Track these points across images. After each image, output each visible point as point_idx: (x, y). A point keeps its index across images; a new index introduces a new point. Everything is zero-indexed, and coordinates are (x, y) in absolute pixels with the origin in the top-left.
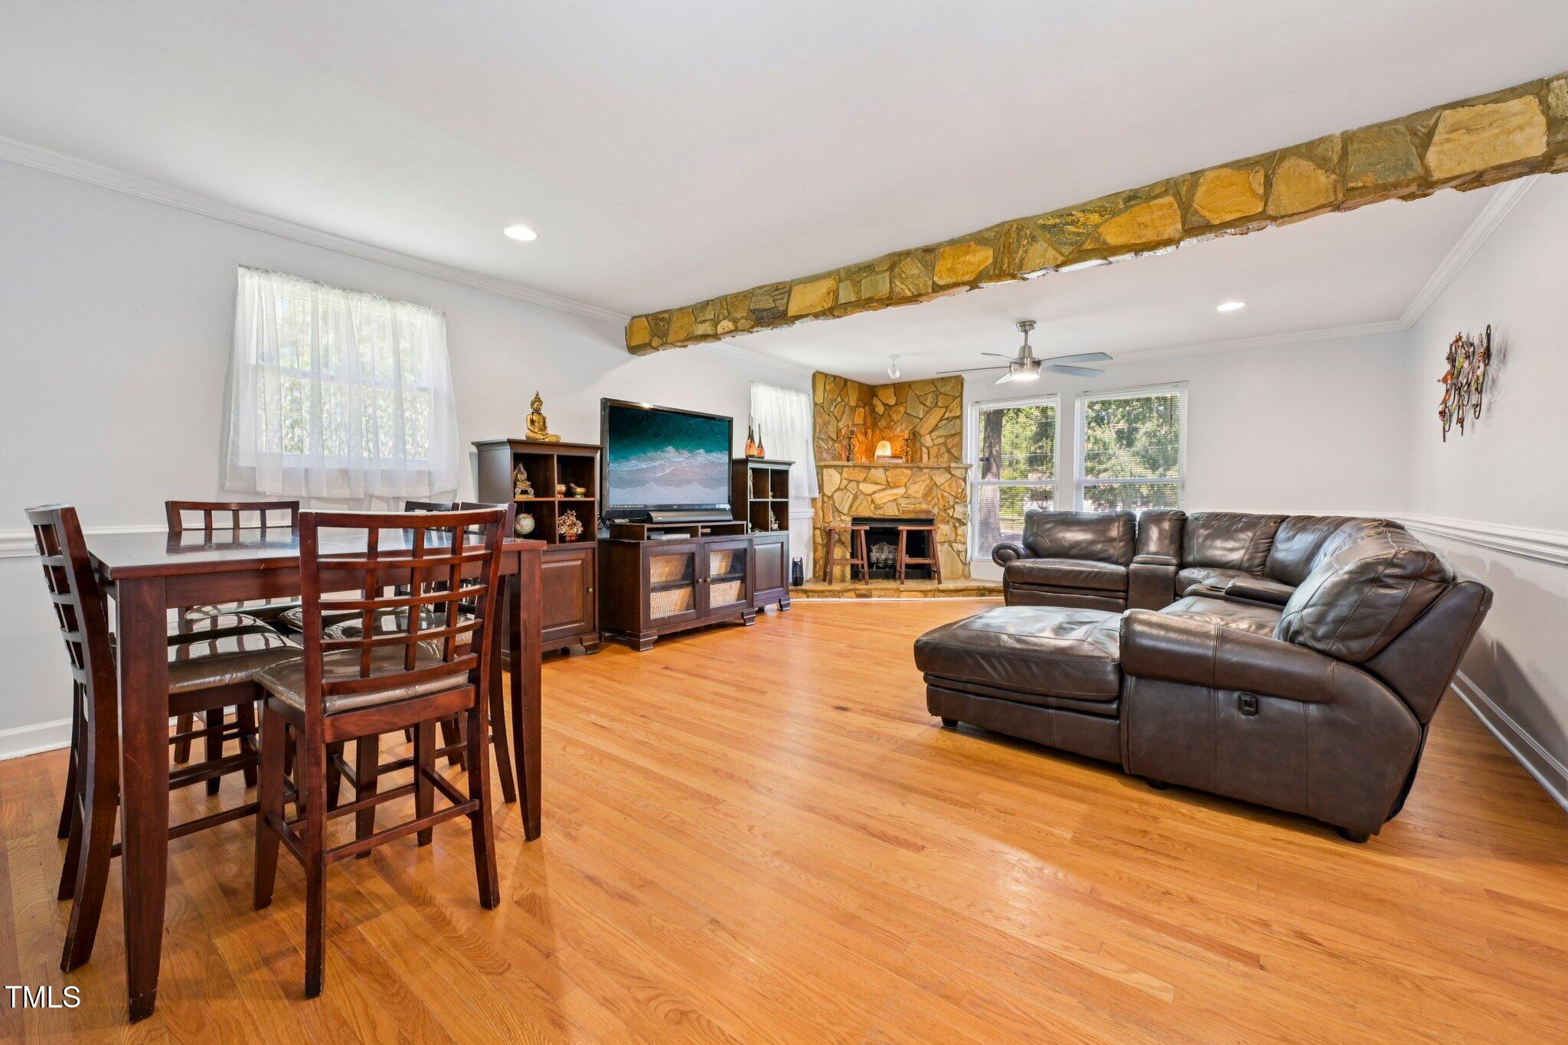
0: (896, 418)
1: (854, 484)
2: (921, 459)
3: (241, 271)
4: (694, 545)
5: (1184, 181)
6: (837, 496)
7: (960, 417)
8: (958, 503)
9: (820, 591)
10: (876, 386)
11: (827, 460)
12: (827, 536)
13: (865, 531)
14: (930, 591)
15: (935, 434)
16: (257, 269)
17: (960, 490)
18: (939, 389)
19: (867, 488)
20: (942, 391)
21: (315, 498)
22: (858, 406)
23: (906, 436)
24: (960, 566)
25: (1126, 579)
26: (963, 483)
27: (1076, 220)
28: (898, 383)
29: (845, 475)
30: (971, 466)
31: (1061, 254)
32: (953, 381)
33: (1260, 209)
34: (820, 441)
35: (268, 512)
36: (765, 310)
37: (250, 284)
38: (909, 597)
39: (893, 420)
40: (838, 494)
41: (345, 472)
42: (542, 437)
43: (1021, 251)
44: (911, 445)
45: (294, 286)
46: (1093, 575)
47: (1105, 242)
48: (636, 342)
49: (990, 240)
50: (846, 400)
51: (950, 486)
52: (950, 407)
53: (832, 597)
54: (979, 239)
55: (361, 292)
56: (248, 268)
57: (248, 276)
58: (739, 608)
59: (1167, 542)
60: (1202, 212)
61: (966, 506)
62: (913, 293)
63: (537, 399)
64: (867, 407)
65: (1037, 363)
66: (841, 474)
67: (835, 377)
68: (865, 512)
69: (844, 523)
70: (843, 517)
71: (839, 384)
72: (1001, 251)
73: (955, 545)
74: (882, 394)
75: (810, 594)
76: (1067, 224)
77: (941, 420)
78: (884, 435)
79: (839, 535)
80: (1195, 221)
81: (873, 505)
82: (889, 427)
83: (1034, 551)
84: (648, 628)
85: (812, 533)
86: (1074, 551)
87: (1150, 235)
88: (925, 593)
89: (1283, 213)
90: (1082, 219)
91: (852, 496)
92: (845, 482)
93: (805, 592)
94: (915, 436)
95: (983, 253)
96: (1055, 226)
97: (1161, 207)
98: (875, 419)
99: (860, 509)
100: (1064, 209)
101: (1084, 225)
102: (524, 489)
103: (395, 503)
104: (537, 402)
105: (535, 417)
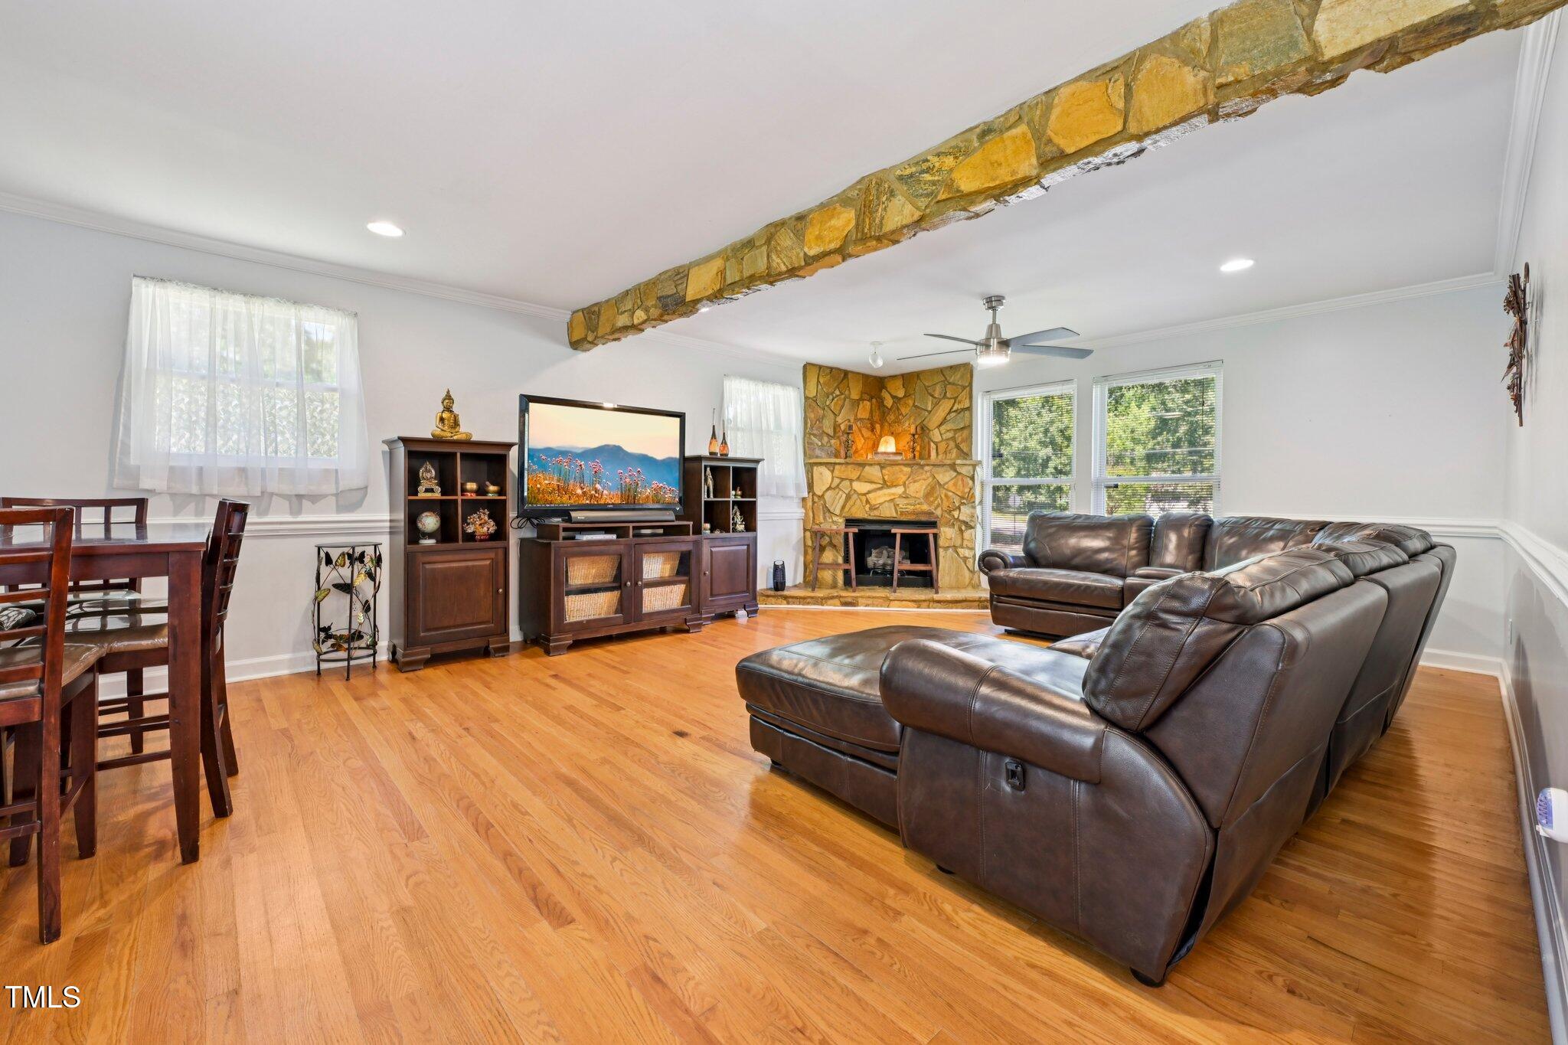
0: (904, 411)
1: (847, 483)
2: (929, 456)
3: (135, 281)
4: (622, 547)
5: (1037, 104)
6: (828, 496)
7: (969, 409)
8: (964, 504)
9: (801, 598)
10: (885, 378)
11: (821, 457)
12: (816, 541)
13: (854, 534)
14: (924, 601)
15: (943, 428)
16: (153, 278)
17: (967, 490)
18: (948, 378)
19: (861, 487)
20: (951, 381)
21: (208, 495)
22: (861, 399)
23: (913, 431)
24: (967, 573)
25: (1120, 595)
26: (971, 482)
27: (931, 166)
28: (909, 374)
29: (836, 473)
30: (980, 462)
31: (918, 208)
32: (962, 369)
33: (1120, 128)
34: (812, 437)
35: (113, 509)
36: (669, 296)
37: (145, 293)
38: (900, 607)
39: (902, 414)
40: (829, 493)
41: (242, 471)
42: (450, 435)
43: (880, 210)
44: (919, 441)
45: (192, 294)
46: (1082, 588)
47: (958, 191)
48: (576, 337)
49: (854, 200)
50: (847, 393)
51: (955, 485)
52: (959, 398)
53: (814, 604)
54: (844, 200)
55: (263, 297)
56: (144, 278)
57: (143, 286)
58: (683, 613)
59: (1185, 551)
60: (1056, 140)
61: (974, 507)
62: (787, 267)
63: (448, 397)
64: (874, 400)
65: (1005, 344)
66: (832, 472)
67: (831, 369)
68: (859, 513)
69: (836, 524)
70: (835, 519)
71: (835, 378)
72: (862, 211)
73: (961, 551)
74: (891, 386)
75: (790, 600)
76: (923, 172)
77: (949, 413)
78: (892, 429)
79: (830, 538)
80: (1050, 151)
81: (868, 506)
82: (898, 421)
83: (1032, 560)
84: (560, 632)
85: (802, 535)
86: (1077, 561)
87: (1004, 176)
88: (918, 603)
89: (1146, 129)
90: (937, 165)
91: (844, 496)
92: (837, 481)
93: (786, 598)
94: (923, 430)
95: (846, 215)
96: (911, 176)
97: (1014, 138)
98: (884, 413)
99: (854, 510)
100: (921, 154)
101: (939, 170)
102: (430, 488)
103: (298, 501)
104: (448, 400)
105: (446, 415)
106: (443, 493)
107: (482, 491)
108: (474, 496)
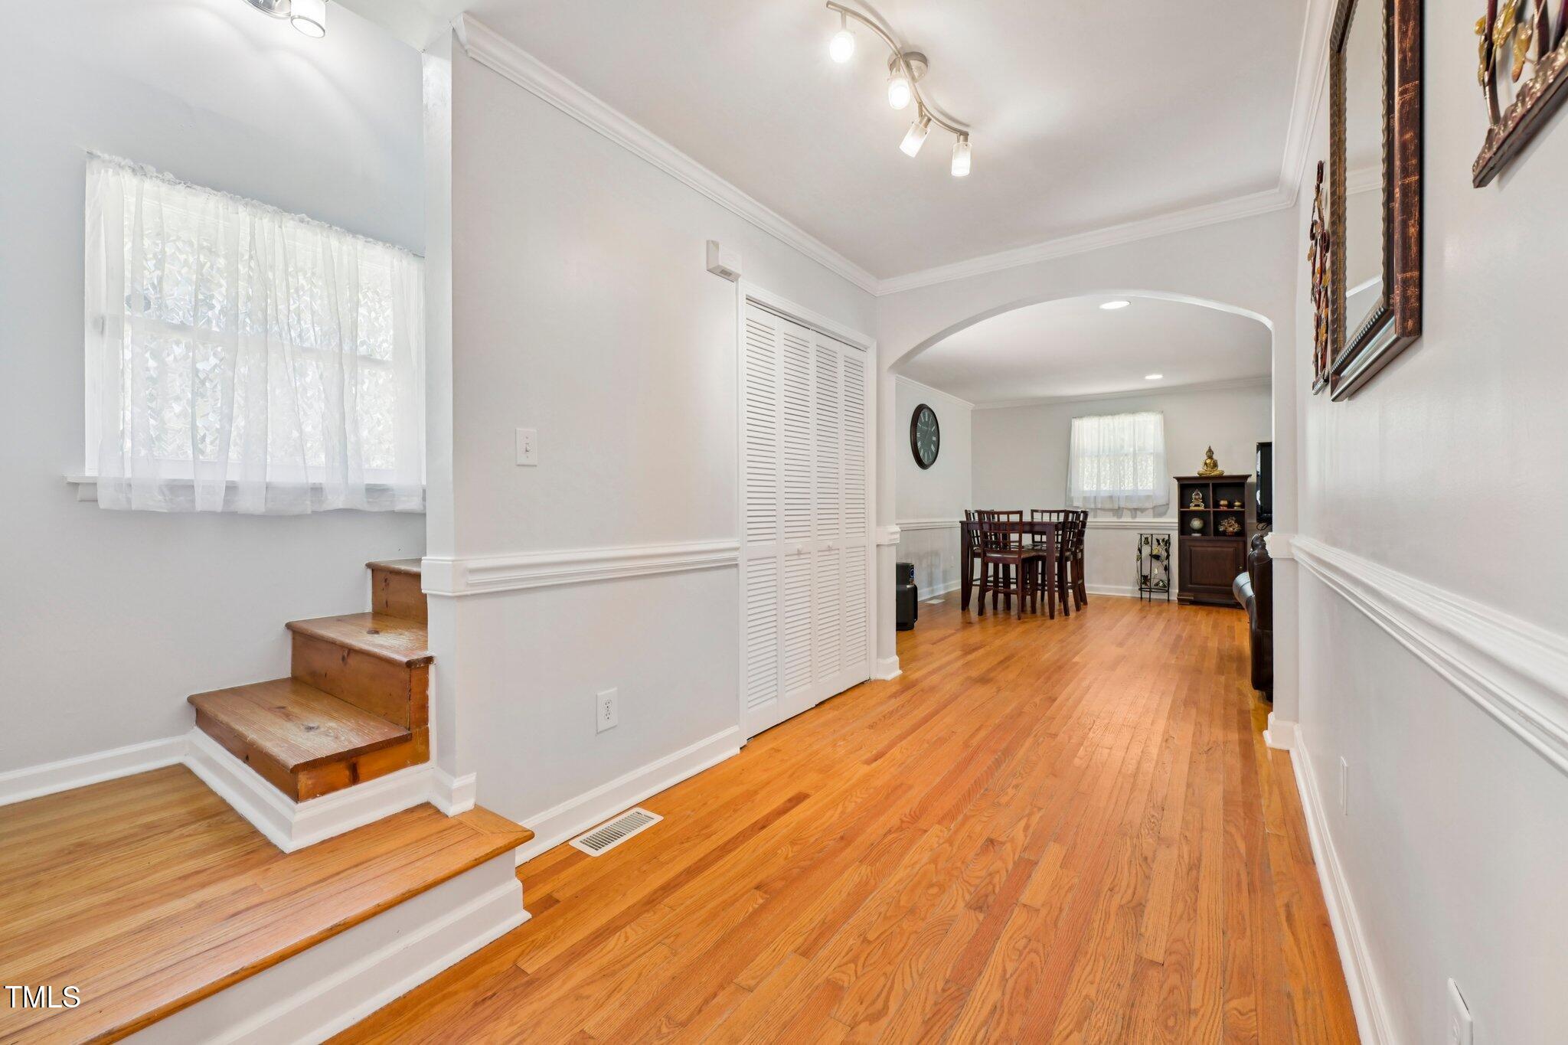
3: (1073, 420)
16: (1082, 416)
37: (1076, 424)
42: (1211, 473)
45: (1092, 420)
56: (1076, 418)
57: (1076, 421)
63: (1211, 451)
102: (1196, 504)
103: (1135, 511)
104: (1210, 453)
105: (1208, 461)
106: (1205, 507)
107: (1230, 505)
108: (1225, 509)
